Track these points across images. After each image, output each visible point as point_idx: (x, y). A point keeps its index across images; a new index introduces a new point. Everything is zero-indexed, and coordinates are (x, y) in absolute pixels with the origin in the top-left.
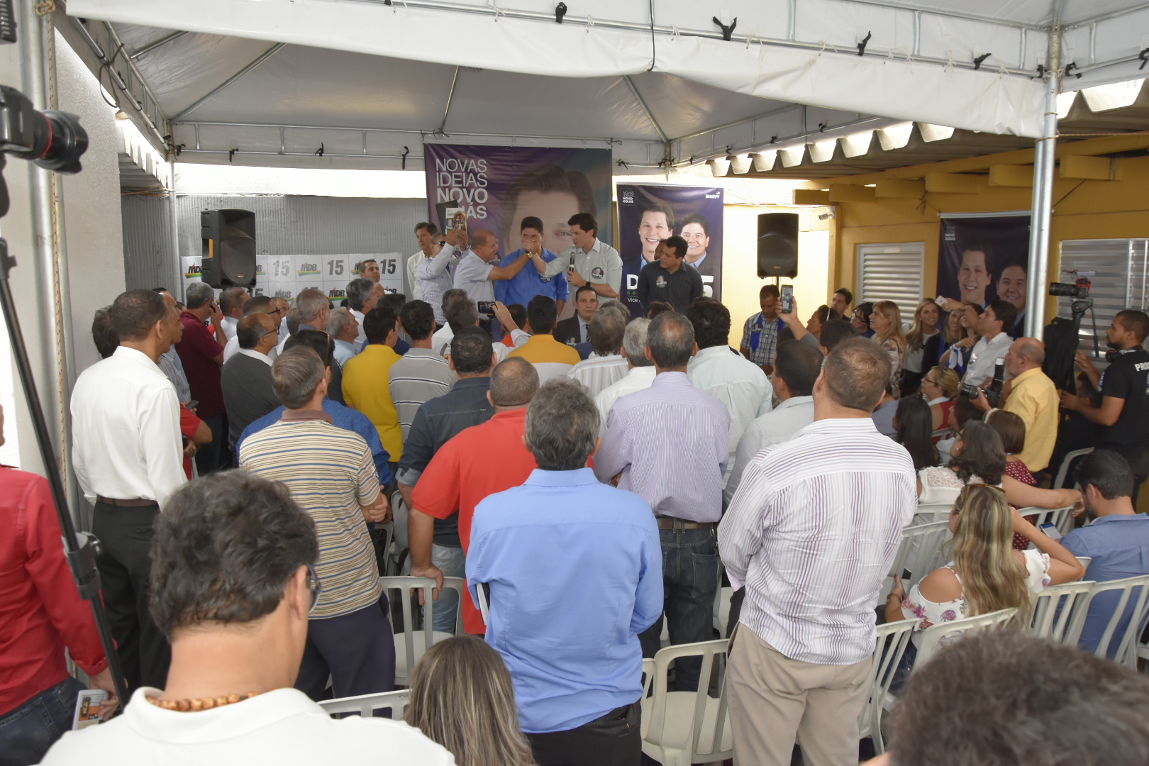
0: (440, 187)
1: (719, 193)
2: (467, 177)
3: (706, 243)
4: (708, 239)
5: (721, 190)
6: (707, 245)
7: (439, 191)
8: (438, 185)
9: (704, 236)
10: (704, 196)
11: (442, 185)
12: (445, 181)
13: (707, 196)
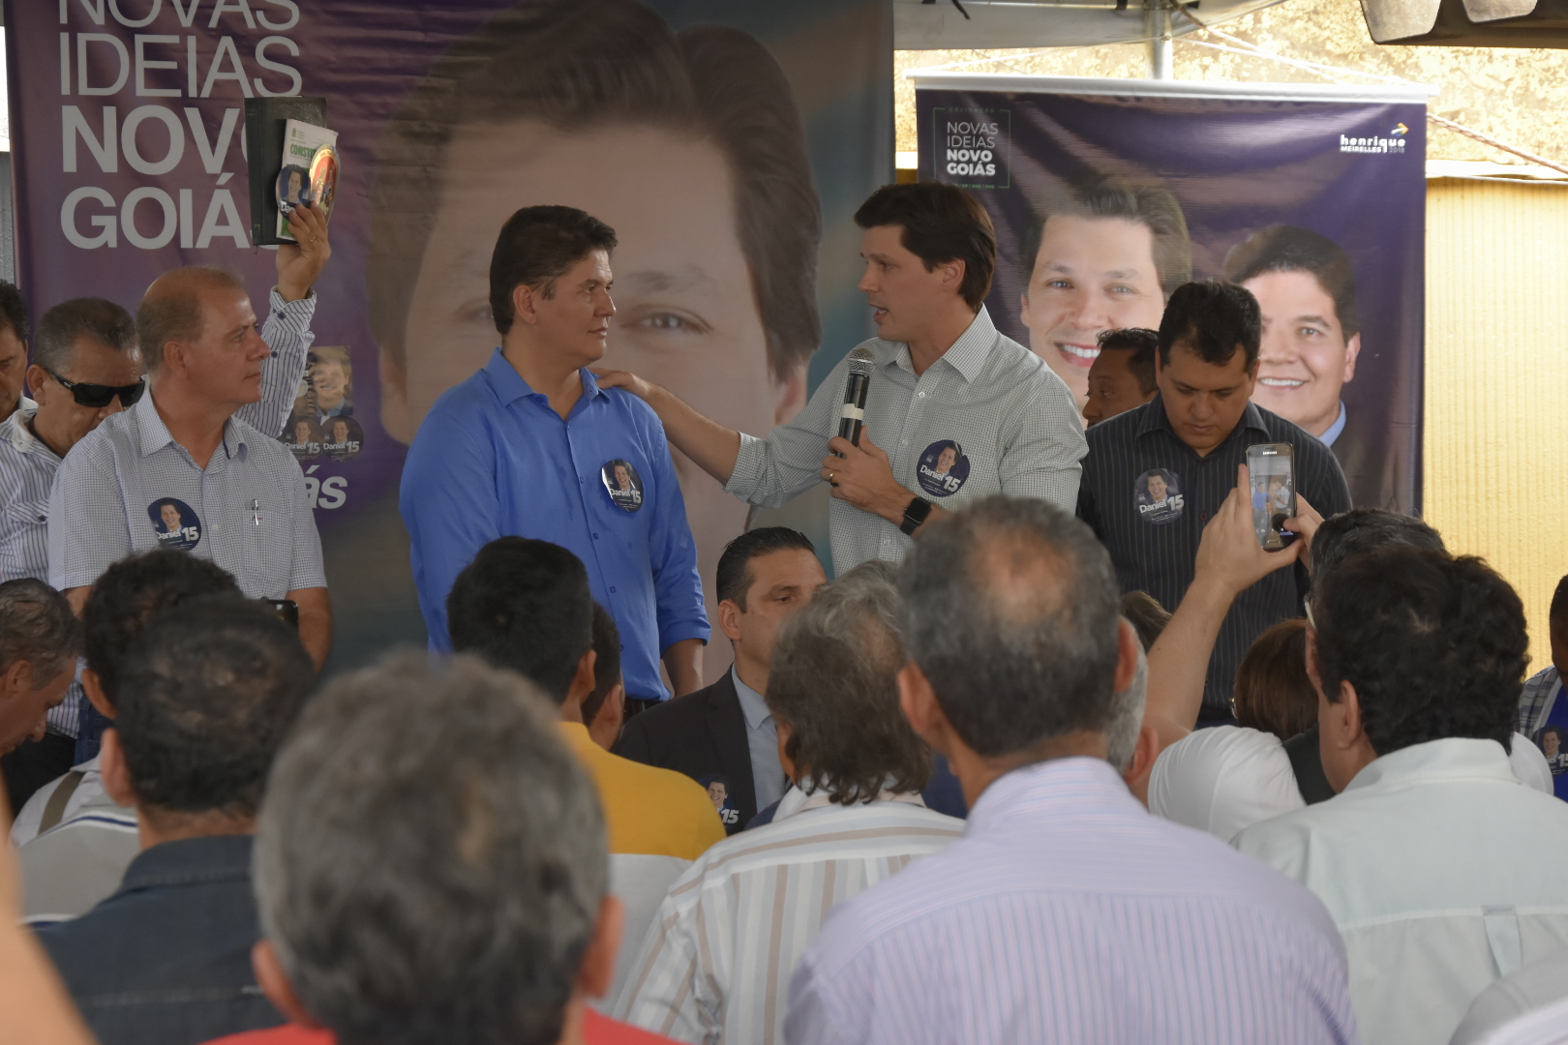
0: (75, 99)
1: (1403, 129)
2: (205, 56)
3: (1343, 363)
4: (1354, 345)
5: (1414, 117)
6: (1348, 375)
7: (72, 119)
8: (66, 90)
9: (1334, 334)
10: (1333, 142)
11: (84, 90)
12: (100, 70)
13: (1349, 145)
